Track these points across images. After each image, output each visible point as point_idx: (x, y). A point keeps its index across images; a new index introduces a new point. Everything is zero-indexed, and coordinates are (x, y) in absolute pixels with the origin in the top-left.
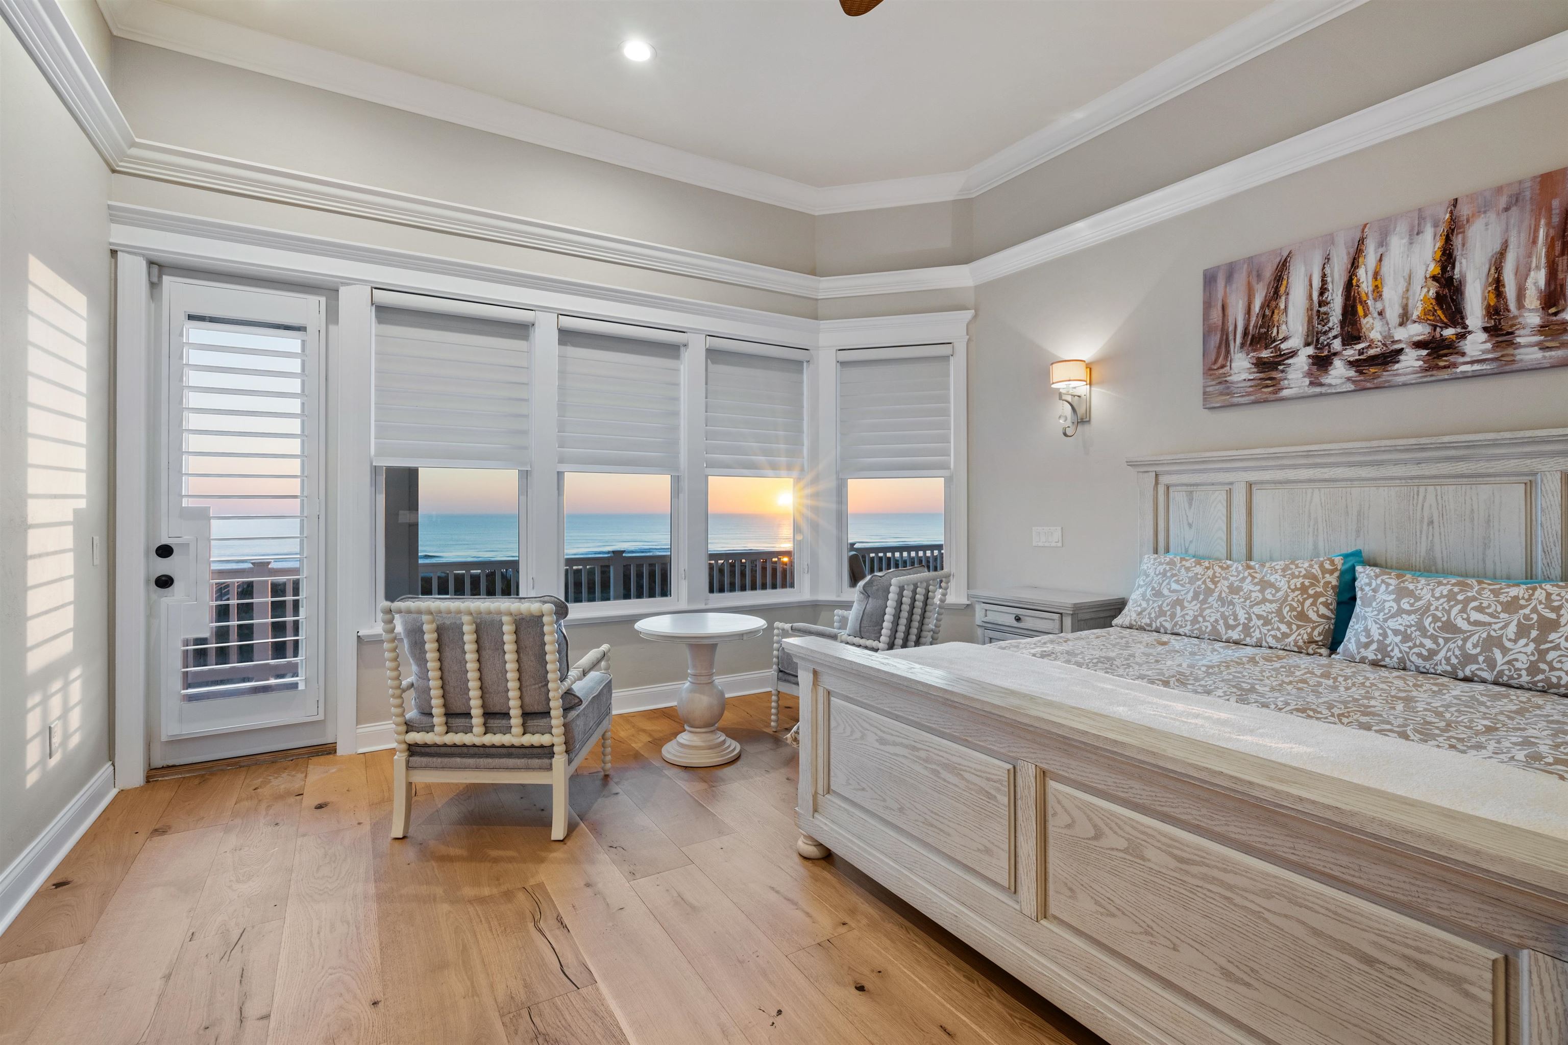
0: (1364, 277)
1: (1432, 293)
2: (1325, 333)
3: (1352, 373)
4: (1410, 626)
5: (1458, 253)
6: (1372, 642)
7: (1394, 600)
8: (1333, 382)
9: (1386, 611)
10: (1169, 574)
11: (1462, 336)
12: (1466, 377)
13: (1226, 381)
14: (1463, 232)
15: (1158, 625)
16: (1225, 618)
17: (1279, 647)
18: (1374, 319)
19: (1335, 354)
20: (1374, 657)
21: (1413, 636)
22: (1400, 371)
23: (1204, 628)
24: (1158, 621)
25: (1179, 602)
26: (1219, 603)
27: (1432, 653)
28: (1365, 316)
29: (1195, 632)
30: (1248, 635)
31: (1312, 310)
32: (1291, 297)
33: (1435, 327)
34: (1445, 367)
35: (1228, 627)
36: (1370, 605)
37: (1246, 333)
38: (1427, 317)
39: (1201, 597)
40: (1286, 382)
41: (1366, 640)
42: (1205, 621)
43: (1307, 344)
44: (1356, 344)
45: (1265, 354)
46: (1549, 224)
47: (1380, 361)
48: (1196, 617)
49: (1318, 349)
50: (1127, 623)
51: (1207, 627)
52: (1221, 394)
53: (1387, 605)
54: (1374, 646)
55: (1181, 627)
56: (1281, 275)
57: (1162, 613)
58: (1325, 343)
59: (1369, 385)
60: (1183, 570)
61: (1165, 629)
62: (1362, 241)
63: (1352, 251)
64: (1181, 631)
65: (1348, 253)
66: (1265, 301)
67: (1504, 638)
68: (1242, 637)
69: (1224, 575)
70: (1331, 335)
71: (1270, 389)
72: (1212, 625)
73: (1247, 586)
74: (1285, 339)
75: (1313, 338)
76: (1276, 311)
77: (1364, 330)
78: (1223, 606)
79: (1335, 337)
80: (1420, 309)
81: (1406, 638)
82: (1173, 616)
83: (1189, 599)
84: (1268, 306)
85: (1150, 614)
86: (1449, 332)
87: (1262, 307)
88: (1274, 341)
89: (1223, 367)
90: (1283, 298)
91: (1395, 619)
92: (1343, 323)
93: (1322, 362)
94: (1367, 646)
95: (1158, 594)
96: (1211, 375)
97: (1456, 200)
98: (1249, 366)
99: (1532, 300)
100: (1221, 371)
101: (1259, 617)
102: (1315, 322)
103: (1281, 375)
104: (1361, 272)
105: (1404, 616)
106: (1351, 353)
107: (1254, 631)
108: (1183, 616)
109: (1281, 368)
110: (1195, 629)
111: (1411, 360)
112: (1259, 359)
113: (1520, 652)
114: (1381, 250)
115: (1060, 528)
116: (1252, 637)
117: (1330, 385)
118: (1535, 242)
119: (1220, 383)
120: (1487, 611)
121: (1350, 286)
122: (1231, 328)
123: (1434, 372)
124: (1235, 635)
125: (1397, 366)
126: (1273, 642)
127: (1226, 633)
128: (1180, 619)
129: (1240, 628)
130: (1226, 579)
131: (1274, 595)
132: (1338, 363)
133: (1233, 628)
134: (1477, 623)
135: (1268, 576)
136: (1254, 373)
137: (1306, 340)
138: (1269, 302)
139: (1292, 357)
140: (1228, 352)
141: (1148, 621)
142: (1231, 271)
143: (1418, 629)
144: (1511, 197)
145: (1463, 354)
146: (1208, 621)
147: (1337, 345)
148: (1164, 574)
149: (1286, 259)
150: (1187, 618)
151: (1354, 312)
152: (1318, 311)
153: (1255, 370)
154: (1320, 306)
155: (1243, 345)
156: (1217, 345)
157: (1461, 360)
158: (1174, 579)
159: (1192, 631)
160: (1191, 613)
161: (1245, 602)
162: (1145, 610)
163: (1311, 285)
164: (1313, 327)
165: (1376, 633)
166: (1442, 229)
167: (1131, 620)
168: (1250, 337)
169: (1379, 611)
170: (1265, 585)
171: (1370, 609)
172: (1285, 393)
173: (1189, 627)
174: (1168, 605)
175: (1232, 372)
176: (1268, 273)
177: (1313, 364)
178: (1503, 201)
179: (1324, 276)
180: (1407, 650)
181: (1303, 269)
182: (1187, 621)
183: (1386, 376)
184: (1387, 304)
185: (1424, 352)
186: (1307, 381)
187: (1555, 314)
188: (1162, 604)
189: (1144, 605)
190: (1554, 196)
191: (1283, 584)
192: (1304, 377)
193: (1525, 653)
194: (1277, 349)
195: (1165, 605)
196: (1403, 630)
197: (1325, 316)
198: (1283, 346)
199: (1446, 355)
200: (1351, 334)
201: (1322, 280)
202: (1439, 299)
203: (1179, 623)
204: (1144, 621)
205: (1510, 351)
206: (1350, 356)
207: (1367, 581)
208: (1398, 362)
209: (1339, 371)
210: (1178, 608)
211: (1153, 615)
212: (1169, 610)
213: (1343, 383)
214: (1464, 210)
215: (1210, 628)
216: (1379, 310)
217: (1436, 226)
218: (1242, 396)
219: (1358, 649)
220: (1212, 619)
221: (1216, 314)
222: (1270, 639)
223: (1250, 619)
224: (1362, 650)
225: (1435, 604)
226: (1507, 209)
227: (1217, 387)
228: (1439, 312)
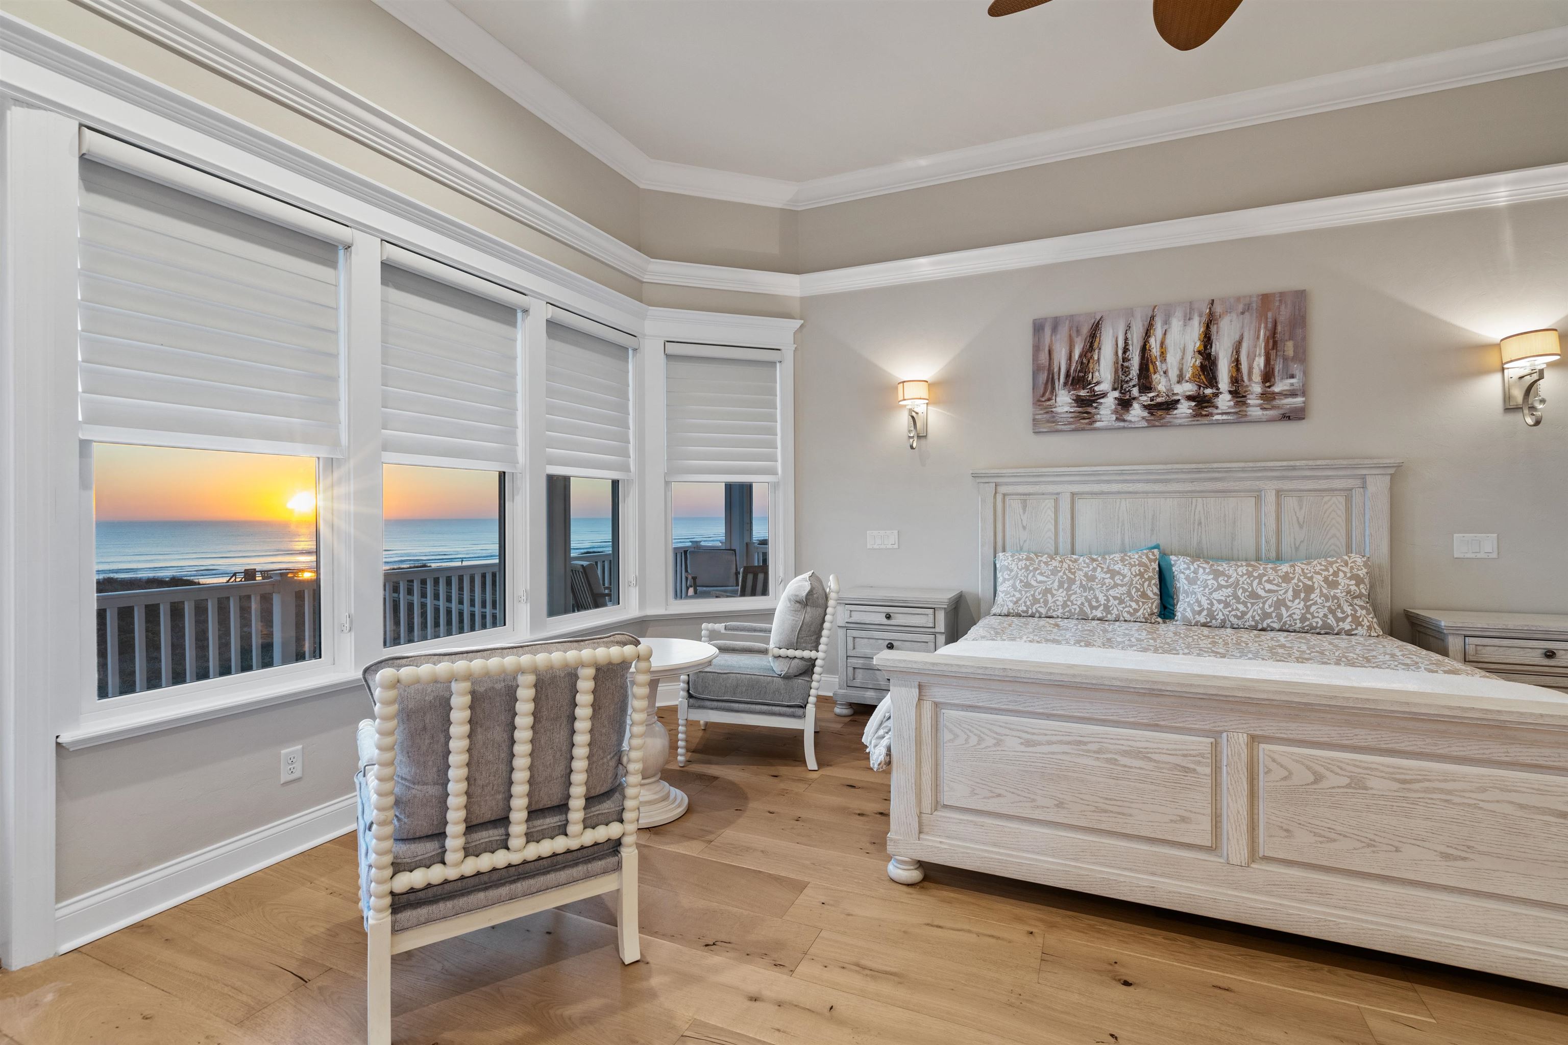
0: (1154, 343)
1: (1198, 363)
2: (1127, 382)
3: (1145, 414)
4: (1229, 596)
5: (1214, 337)
6: (1203, 609)
7: (1213, 579)
8: (1133, 419)
9: (1210, 587)
10: (1031, 568)
11: (1216, 395)
12: (1218, 423)
13: (1052, 411)
14: (1217, 324)
15: (1034, 611)
16: (1089, 601)
17: (1132, 620)
18: (1161, 376)
19: (1134, 399)
20: (1205, 621)
21: (1231, 603)
22: (1178, 416)
23: (1073, 611)
24: (1034, 608)
25: (1047, 591)
26: (1081, 589)
28: (1155, 373)
29: (1066, 614)
30: (1109, 613)
31: (1117, 363)
32: (1102, 351)
33: (1200, 387)
34: (1206, 415)
35: (1092, 608)
36: (1196, 584)
37: (1068, 375)
38: (1194, 379)
39: (1066, 586)
40: (1099, 416)
41: (1199, 609)
42: (1073, 604)
43: (1114, 389)
44: (1148, 393)
45: (1083, 393)
46: (1266, 327)
47: (1164, 407)
48: (1065, 602)
49: (1122, 393)
50: (1005, 611)
51: (1075, 609)
52: (1048, 421)
53: (1209, 582)
54: (1205, 613)
55: (1054, 611)
56: (1094, 334)
57: (1035, 601)
58: (1127, 389)
59: (1157, 423)
60: (1042, 564)
61: (1040, 613)
62: (1152, 318)
63: (1146, 324)
64: (1054, 614)
65: (1144, 325)
66: (1083, 351)
67: (1287, 600)
68: (1104, 614)
69: (1077, 567)
70: (1131, 384)
71: (1087, 421)
72: (1079, 607)
73: (1099, 574)
74: (1098, 383)
75: (1119, 384)
76: (1091, 361)
77: (1154, 383)
78: (1085, 592)
79: (1134, 386)
80: (1191, 373)
81: (1227, 605)
82: (1046, 602)
83: (1056, 588)
84: (1085, 356)
85: (1025, 602)
86: (1208, 391)
87: (1080, 356)
88: (1090, 384)
89: (1049, 400)
90: (1097, 351)
91: (1218, 592)
92: (1140, 376)
93: (1125, 404)
94: (1200, 613)
95: (1028, 585)
96: (1039, 406)
97: (1213, 300)
98: (1070, 401)
99: (1257, 377)
100: (1048, 403)
101: (1115, 598)
102: (1120, 373)
103: (1094, 410)
104: (1152, 340)
105: (1223, 589)
106: (1145, 399)
107: (1113, 610)
108: (1054, 602)
109: (1095, 405)
110: (1066, 612)
111: (1185, 408)
112: (1078, 396)
113: (1296, 608)
114: (1166, 327)
115: (896, 532)
116: (1112, 614)
117: (1130, 421)
118: (1258, 338)
119: (1047, 413)
120: (1274, 582)
121: (1144, 349)
122: (1056, 370)
123: (1199, 418)
124: (1099, 613)
125: (1175, 412)
126: (1127, 617)
127: (1091, 613)
128: (1052, 605)
129: (1102, 608)
130: (1081, 570)
131: (1122, 581)
132: (1136, 405)
133: (1096, 608)
134: (1270, 591)
135: (1112, 566)
136: (1074, 407)
137: (1113, 385)
138: (1086, 354)
139: (1103, 397)
140: (1053, 388)
141: (1025, 609)
142: (1056, 324)
143: (1234, 598)
144: (1245, 305)
145: (1217, 408)
146: (1076, 604)
147: (1135, 392)
148: (1026, 568)
149: (1099, 322)
150: (1058, 603)
151: (1148, 370)
152: (1122, 365)
153: (1075, 405)
154: (1123, 362)
155: (1065, 384)
156: (1045, 382)
157: (1216, 411)
158: (1038, 572)
159: (1064, 614)
160: (1060, 599)
161: (1102, 587)
162: (1020, 599)
163: (1117, 345)
164: (1118, 376)
165: (1205, 603)
166: (1204, 319)
167: (1009, 609)
168: (1071, 378)
169: (1205, 587)
170: (1113, 573)
171: (1197, 587)
172: (1098, 424)
173: (1061, 611)
174: (1039, 594)
175: (1057, 404)
176: (1085, 330)
177: (1119, 404)
178: (1240, 308)
179: (1126, 339)
180: (1228, 613)
181: (1111, 331)
182: (1058, 606)
183: (1168, 418)
184: (1169, 366)
185: (1193, 404)
186: (1114, 417)
187: (1269, 387)
188: (1034, 593)
189: (1018, 595)
190: (1269, 310)
191: (1126, 571)
192: (1112, 414)
193: (1299, 609)
194: (1091, 389)
195: (1037, 594)
196: (1224, 599)
197: (1127, 370)
198: (1096, 388)
199: (1206, 407)
200: (1146, 386)
201: (1125, 342)
202: (1203, 367)
203: (1052, 608)
204: (1020, 609)
205: (1244, 408)
206: (1144, 401)
207: (1185, 566)
208: (1176, 409)
209: (1137, 412)
210: (1049, 596)
211: (1028, 603)
212: (1042, 598)
213: (1139, 421)
214: (1218, 309)
215: (1078, 610)
216: (1164, 370)
217: (1200, 316)
218: (1065, 424)
219: (1194, 616)
220: (1079, 603)
221: (1044, 358)
222: (1125, 615)
223: (1108, 600)
224: (1197, 616)
225: (1241, 580)
226: (1243, 313)
227: (1045, 416)
228: (1202, 377)
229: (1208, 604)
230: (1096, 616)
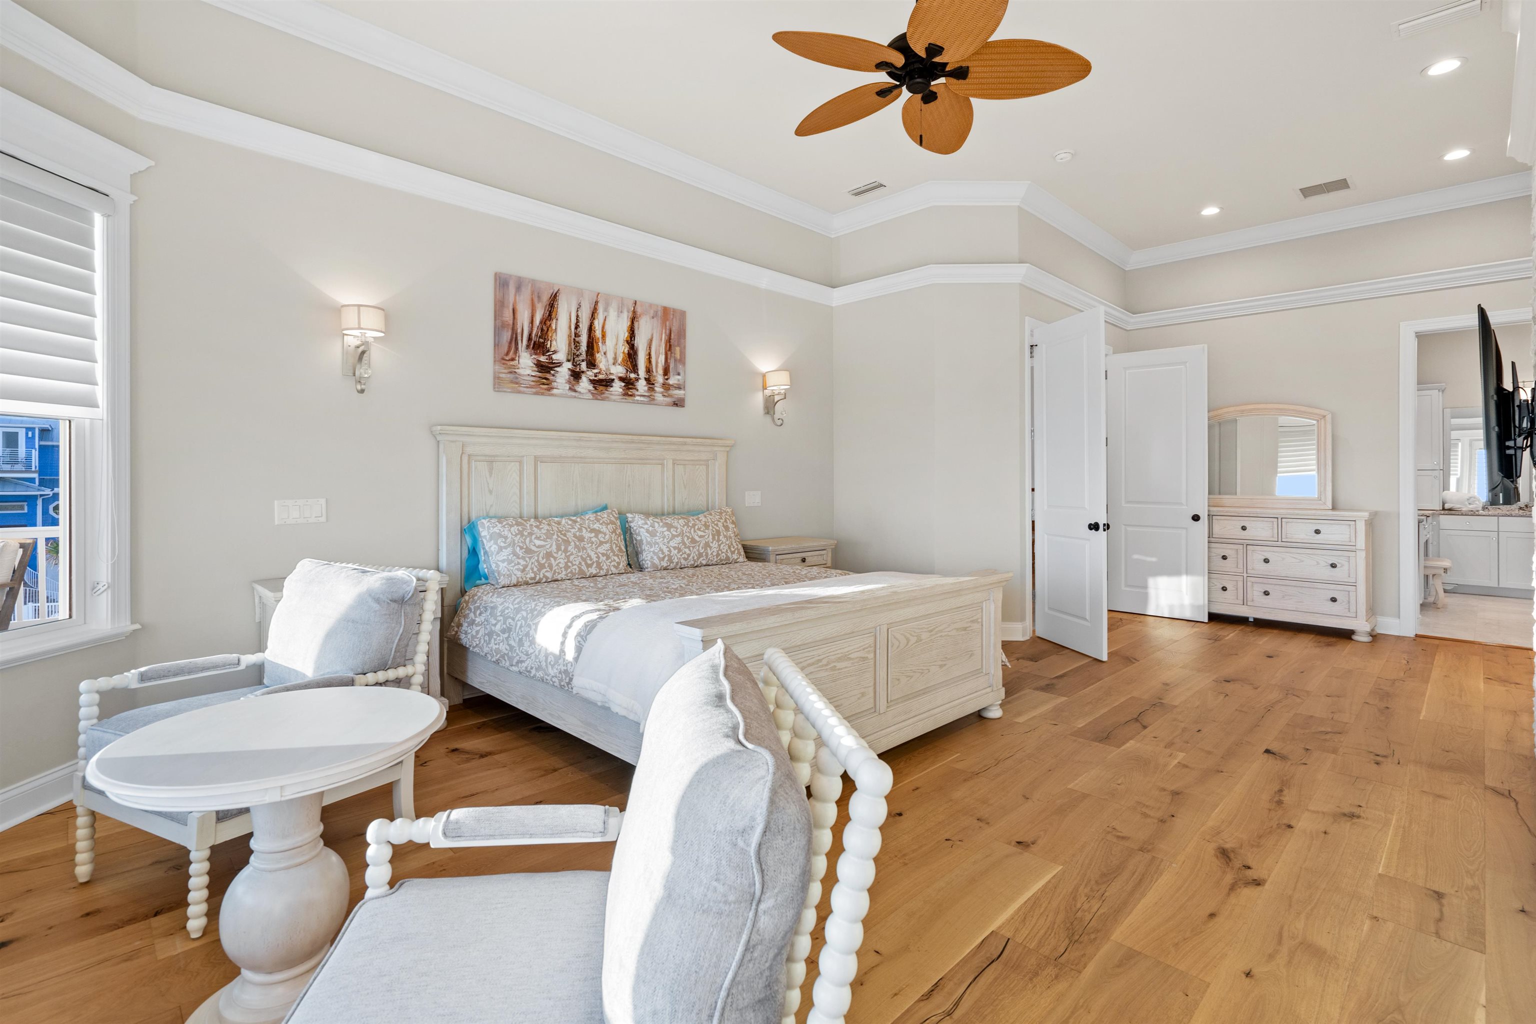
0: (598, 325)
1: (626, 351)
2: (578, 356)
3: (591, 387)
4: (679, 544)
5: (636, 332)
6: (665, 556)
7: (667, 530)
8: (582, 391)
10: (526, 534)
11: (637, 379)
12: (638, 402)
13: (515, 372)
14: (638, 321)
15: (542, 576)
16: (584, 560)
17: (617, 572)
18: (602, 356)
19: (583, 372)
21: (681, 549)
22: (613, 393)
23: (574, 571)
24: (541, 574)
25: (549, 555)
26: (576, 549)
27: (689, 555)
28: (598, 352)
29: (569, 575)
31: (571, 337)
32: (559, 322)
33: (627, 370)
34: (631, 396)
35: (589, 566)
37: (530, 339)
38: (624, 363)
39: (563, 548)
40: (555, 384)
41: (663, 556)
42: (573, 565)
43: (568, 361)
44: (593, 369)
45: (543, 359)
46: (666, 333)
47: (604, 383)
48: (566, 563)
49: (574, 366)
50: (514, 581)
51: (575, 569)
52: (512, 382)
53: (665, 533)
54: (666, 559)
55: (559, 573)
56: (553, 304)
57: (541, 566)
58: (578, 363)
59: (599, 397)
60: (534, 529)
61: (547, 578)
62: (597, 303)
63: (592, 307)
64: (559, 577)
65: (590, 308)
66: (543, 318)
70: (581, 358)
71: (545, 387)
72: (578, 567)
73: (586, 534)
74: (555, 352)
75: (573, 357)
76: (550, 329)
77: (597, 361)
78: (579, 552)
79: (583, 361)
80: (622, 358)
81: (679, 550)
82: (550, 566)
83: (555, 551)
84: (545, 323)
85: (532, 569)
86: (633, 376)
87: (541, 323)
88: (548, 351)
89: (513, 360)
90: (554, 321)
92: (587, 352)
93: (576, 375)
94: (663, 559)
95: (528, 551)
96: (504, 364)
97: (636, 301)
98: (532, 365)
99: (661, 371)
100: (512, 363)
102: (573, 346)
103: (552, 378)
104: (596, 322)
106: (591, 374)
108: (557, 565)
109: (552, 372)
110: (569, 573)
111: (618, 387)
112: (538, 361)
113: (714, 548)
114: (606, 314)
115: (323, 501)
117: (580, 393)
118: (661, 340)
119: (511, 372)
121: (591, 329)
122: (519, 331)
123: (626, 397)
125: (611, 389)
127: (588, 571)
130: (568, 531)
132: (584, 379)
135: (591, 525)
136: (535, 371)
137: (567, 357)
138: (545, 321)
139: (559, 366)
140: (517, 349)
141: (533, 575)
142: (520, 284)
144: (654, 311)
145: (637, 390)
146: (575, 565)
147: (584, 366)
148: (521, 533)
149: (556, 294)
150: (561, 565)
151: (593, 349)
152: (574, 339)
153: (536, 369)
154: (575, 336)
155: (528, 346)
156: (509, 340)
157: (637, 393)
158: (533, 537)
159: (567, 575)
162: (526, 567)
163: (570, 319)
164: (571, 349)
165: (666, 550)
166: (631, 315)
167: (518, 578)
168: (533, 342)
169: (664, 537)
170: (597, 532)
172: (555, 391)
173: (564, 573)
174: (543, 558)
175: (519, 365)
176: (546, 298)
177: (572, 375)
178: (652, 313)
179: (577, 316)
181: (566, 306)
182: (561, 568)
183: (607, 394)
184: (608, 349)
185: (623, 384)
186: (568, 386)
187: (667, 379)
188: (538, 558)
189: (522, 562)
190: (667, 320)
192: (566, 383)
194: (550, 357)
195: (540, 559)
197: (578, 344)
198: (554, 357)
199: (631, 389)
200: (592, 364)
201: (577, 319)
202: (629, 355)
203: (557, 571)
204: (528, 576)
205: (653, 393)
206: (590, 376)
208: (612, 387)
209: (584, 384)
211: (535, 569)
212: (546, 563)
213: (587, 393)
214: (639, 310)
215: (577, 569)
216: (605, 350)
217: (628, 312)
218: (527, 387)
219: (660, 562)
220: (577, 563)
221: (508, 315)
224: (662, 562)
226: (653, 318)
227: (509, 375)
228: (629, 363)
229: (668, 551)
230: (592, 573)
